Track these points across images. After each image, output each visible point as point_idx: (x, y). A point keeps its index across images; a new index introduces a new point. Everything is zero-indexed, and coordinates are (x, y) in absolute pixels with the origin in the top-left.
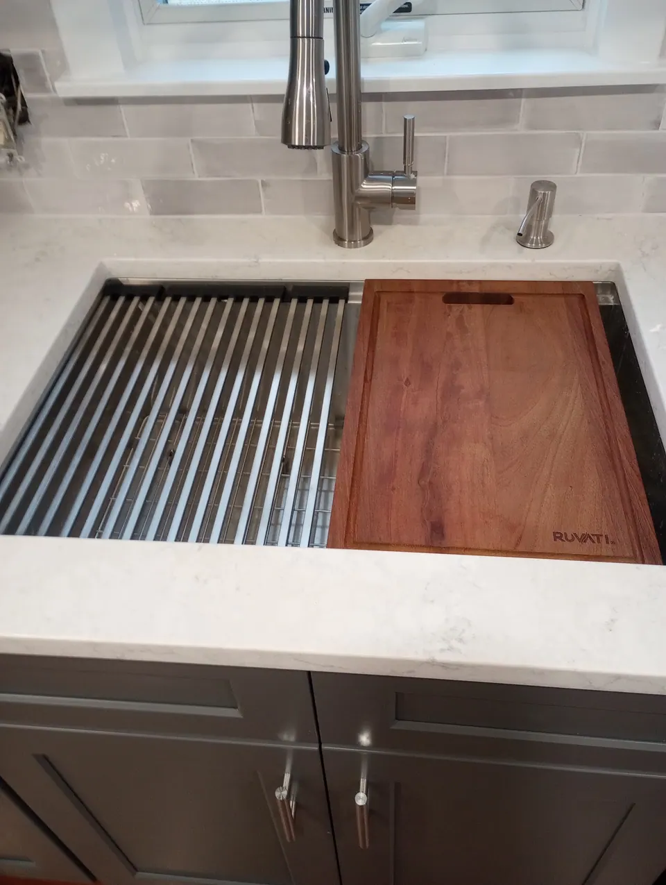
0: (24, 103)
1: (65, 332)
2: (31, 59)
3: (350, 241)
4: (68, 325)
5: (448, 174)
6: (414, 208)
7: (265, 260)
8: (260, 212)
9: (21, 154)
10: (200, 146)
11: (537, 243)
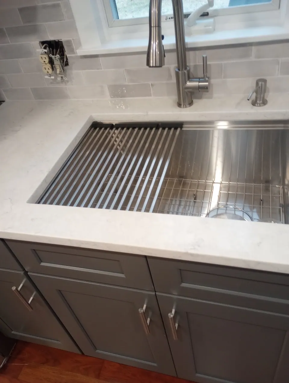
0: (67, 59)
1: (75, 139)
2: (69, 42)
3: (183, 105)
4: (77, 137)
5: (224, 78)
6: (208, 92)
7: (150, 113)
8: (151, 96)
9: (65, 76)
10: (129, 72)
11: (260, 104)
